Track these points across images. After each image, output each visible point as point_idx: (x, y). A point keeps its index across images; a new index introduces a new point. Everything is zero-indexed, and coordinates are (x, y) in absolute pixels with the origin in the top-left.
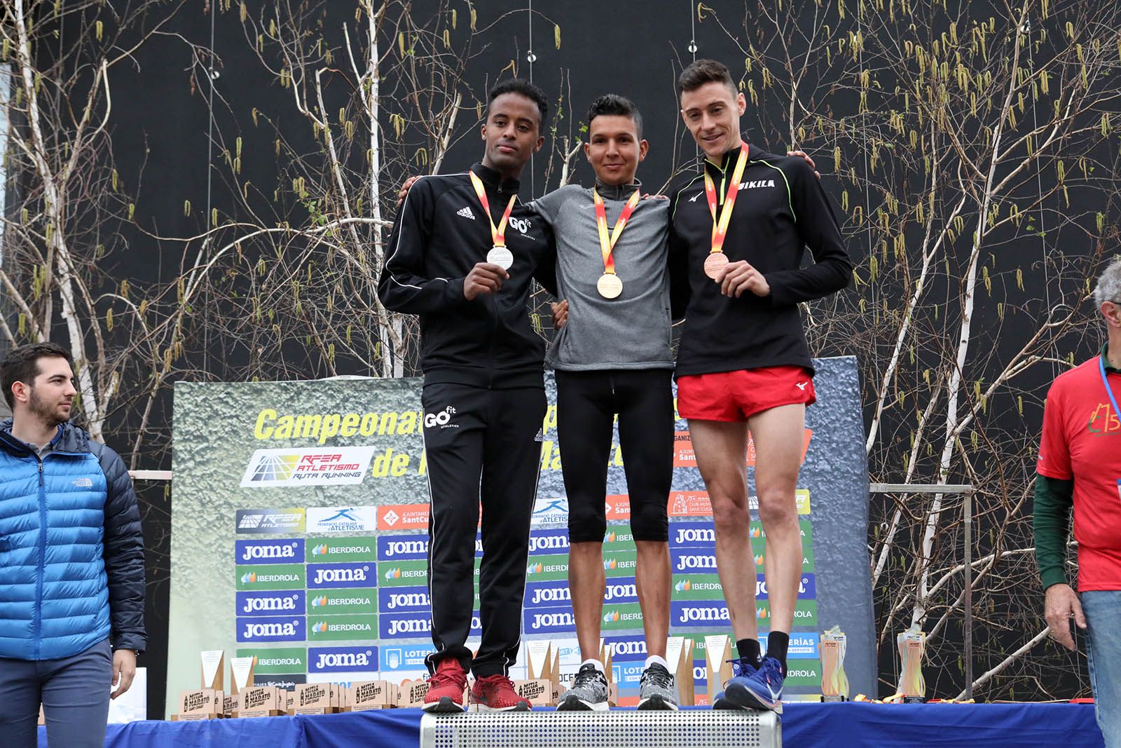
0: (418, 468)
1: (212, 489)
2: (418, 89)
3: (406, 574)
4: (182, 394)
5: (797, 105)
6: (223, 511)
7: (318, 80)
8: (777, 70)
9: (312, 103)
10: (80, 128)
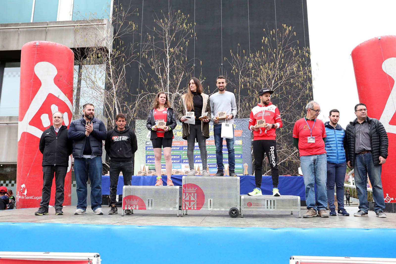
0: (176, 135)
1: (142, 138)
2: (177, 71)
3: (174, 153)
4: (137, 122)
5: (241, 75)
6: (144, 141)
7: (159, 69)
8: (238, 70)
9: (158, 72)
10: (120, 76)
